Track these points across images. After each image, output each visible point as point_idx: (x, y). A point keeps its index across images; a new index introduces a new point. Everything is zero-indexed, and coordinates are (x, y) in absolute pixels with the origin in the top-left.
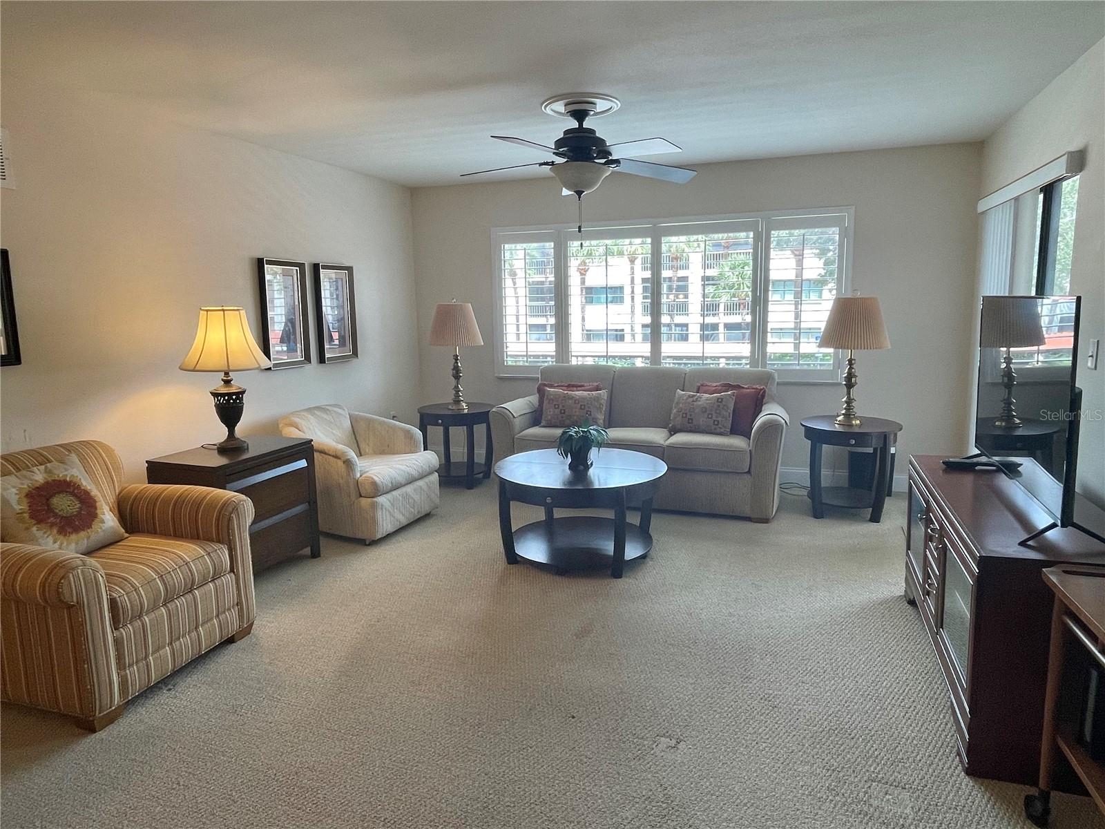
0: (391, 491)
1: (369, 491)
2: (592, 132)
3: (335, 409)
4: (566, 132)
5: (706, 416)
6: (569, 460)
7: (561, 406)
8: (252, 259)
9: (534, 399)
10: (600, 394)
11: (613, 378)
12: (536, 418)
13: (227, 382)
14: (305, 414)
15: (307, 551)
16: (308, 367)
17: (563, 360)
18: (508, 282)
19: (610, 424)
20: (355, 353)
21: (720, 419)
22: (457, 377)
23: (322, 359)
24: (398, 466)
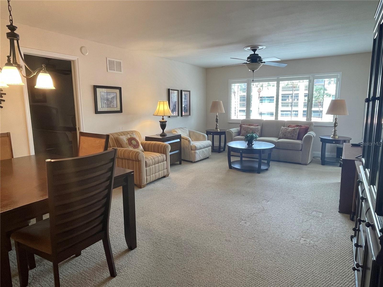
0: (199, 149)
1: (194, 148)
2: (258, 55)
3: (185, 128)
4: (250, 55)
5: (290, 134)
6: (247, 142)
7: (246, 131)
8: (167, 89)
9: (239, 128)
10: (258, 127)
11: (263, 124)
12: (239, 133)
13: (163, 119)
14: (178, 129)
15: (178, 163)
16: (178, 117)
17: (248, 118)
18: (233, 95)
19: (261, 136)
20: (190, 114)
21: (294, 135)
22: (217, 122)
23: (182, 116)
24: (201, 143)
